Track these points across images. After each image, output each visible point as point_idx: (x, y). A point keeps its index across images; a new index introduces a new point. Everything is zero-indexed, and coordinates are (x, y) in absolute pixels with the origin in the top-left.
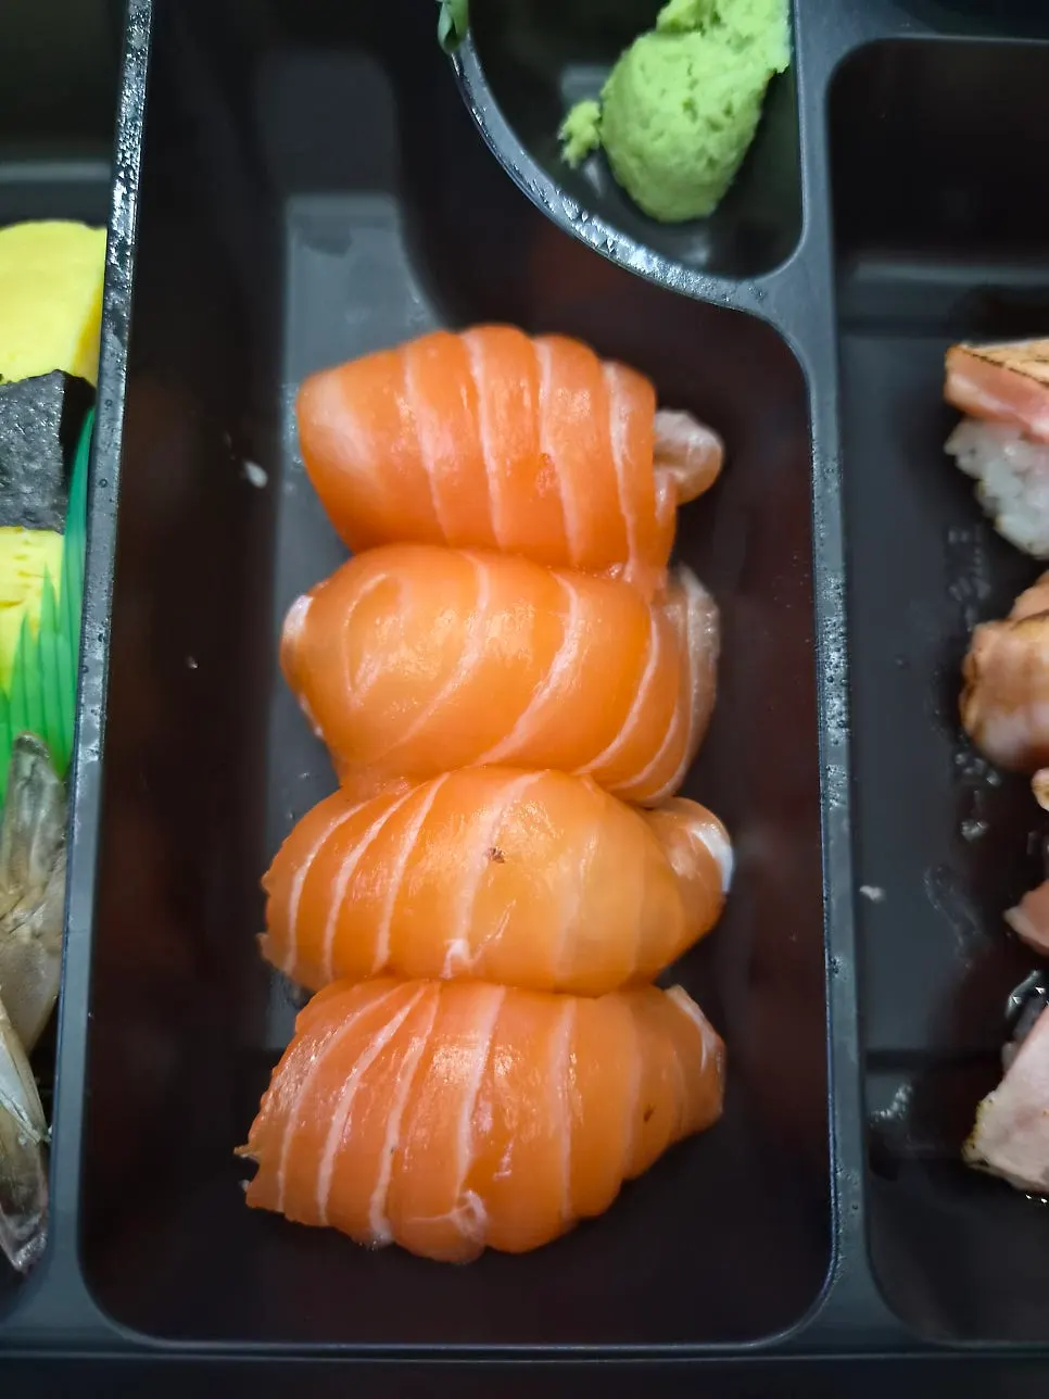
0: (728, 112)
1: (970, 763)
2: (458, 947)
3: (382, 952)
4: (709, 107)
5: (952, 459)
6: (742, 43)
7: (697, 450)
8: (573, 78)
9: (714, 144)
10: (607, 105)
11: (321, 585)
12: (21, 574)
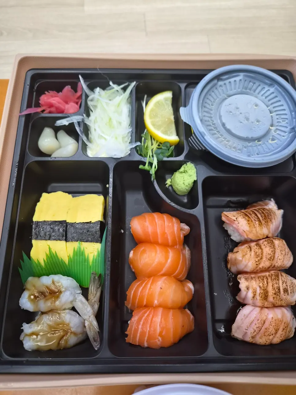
0: (189, 184)
1: (230, 273)
2: (156, 302)
3: (145, 303)
4: (186, 184)
5: (224, 228)
6: (190, 176)
7: (186, 229)
8: (167, 176)
9: (187, 188)
10: (172, 180)
11: (134, 249)
12: (94, 249)
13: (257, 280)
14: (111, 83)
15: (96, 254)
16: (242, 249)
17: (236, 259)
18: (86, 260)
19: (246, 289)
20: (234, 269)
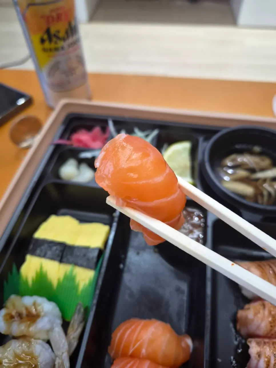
13: (271, 345)
14: (136, 130)
15: (87, 282)
16: (254, 306)
17: (246, 318)
19: (257, 356)
20: (243, 332)
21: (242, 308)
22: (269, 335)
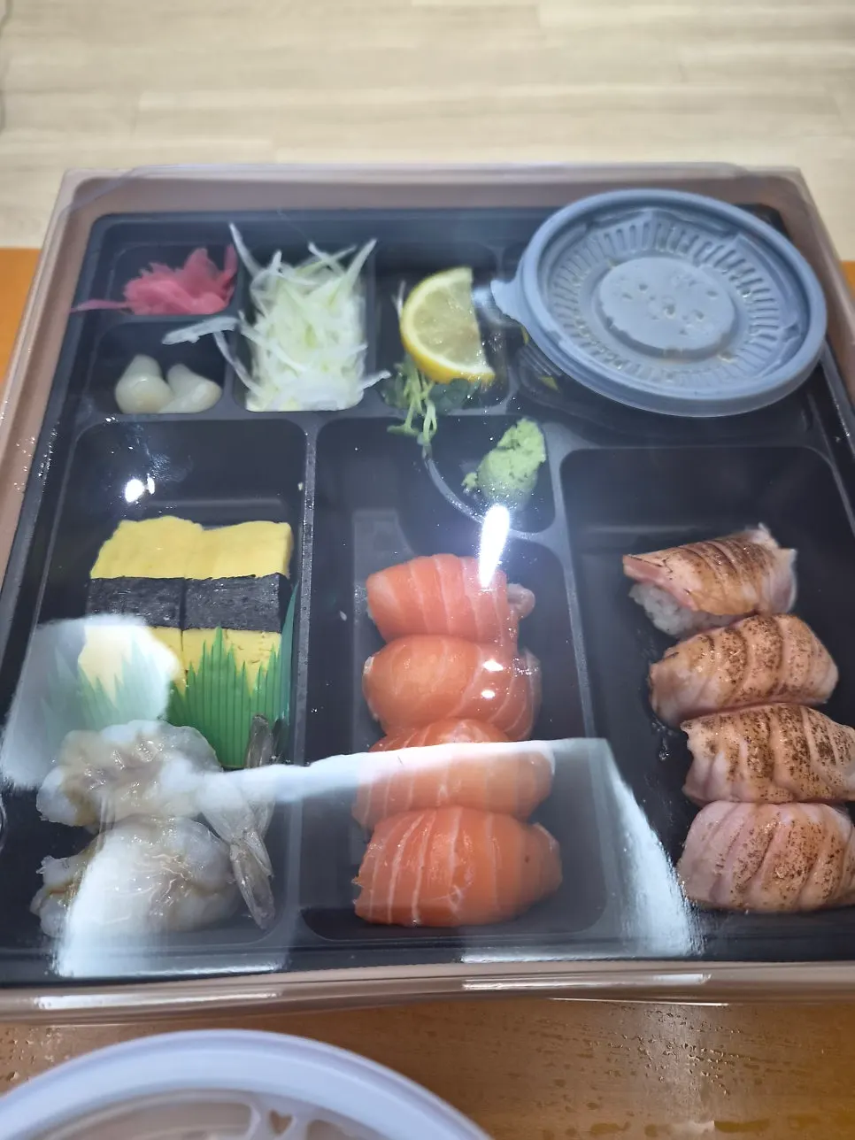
0: (525, 476)
1: (659, 726)
2: (443, 789)
3: (410, 796)
4: (518, 474)
5: (632, 600)
6: (529, 453)
7: (525, 597)
8: (465, 466)
9: (521, 487)
10: (480, 474)
11: (378, 653)
12: (260, 649)
13: (740, 724)
14: (312, 248)
15: (266, 664)
17: (672, 677)
18: (239, 682)
19: (708, 750)
20: (669, 711)
21: (659, 658)
22: (730, 704)
